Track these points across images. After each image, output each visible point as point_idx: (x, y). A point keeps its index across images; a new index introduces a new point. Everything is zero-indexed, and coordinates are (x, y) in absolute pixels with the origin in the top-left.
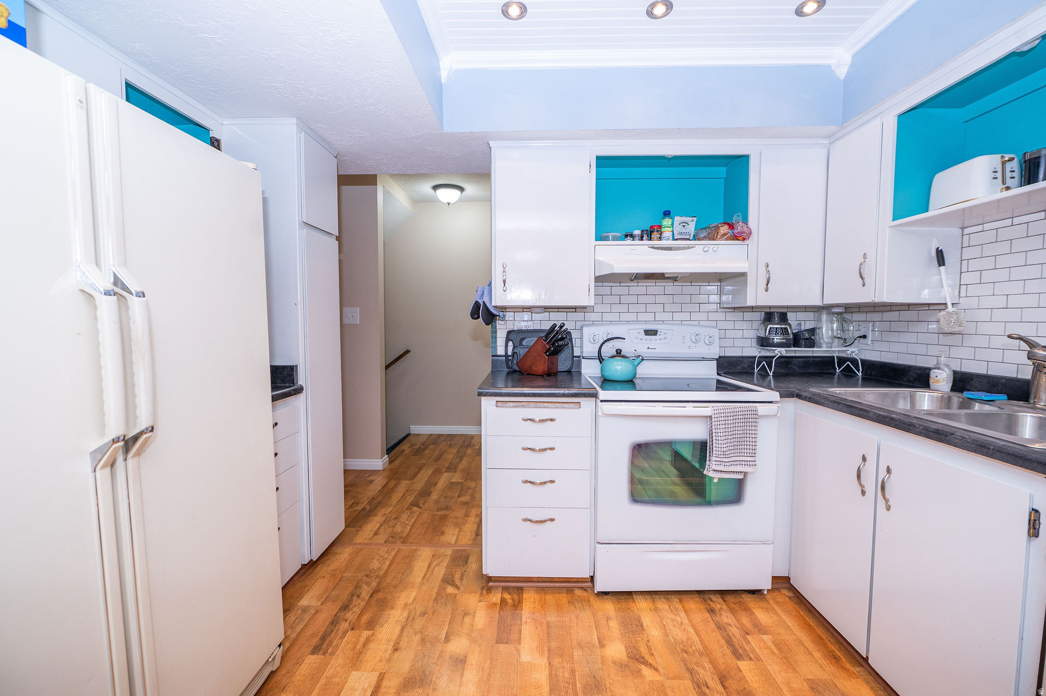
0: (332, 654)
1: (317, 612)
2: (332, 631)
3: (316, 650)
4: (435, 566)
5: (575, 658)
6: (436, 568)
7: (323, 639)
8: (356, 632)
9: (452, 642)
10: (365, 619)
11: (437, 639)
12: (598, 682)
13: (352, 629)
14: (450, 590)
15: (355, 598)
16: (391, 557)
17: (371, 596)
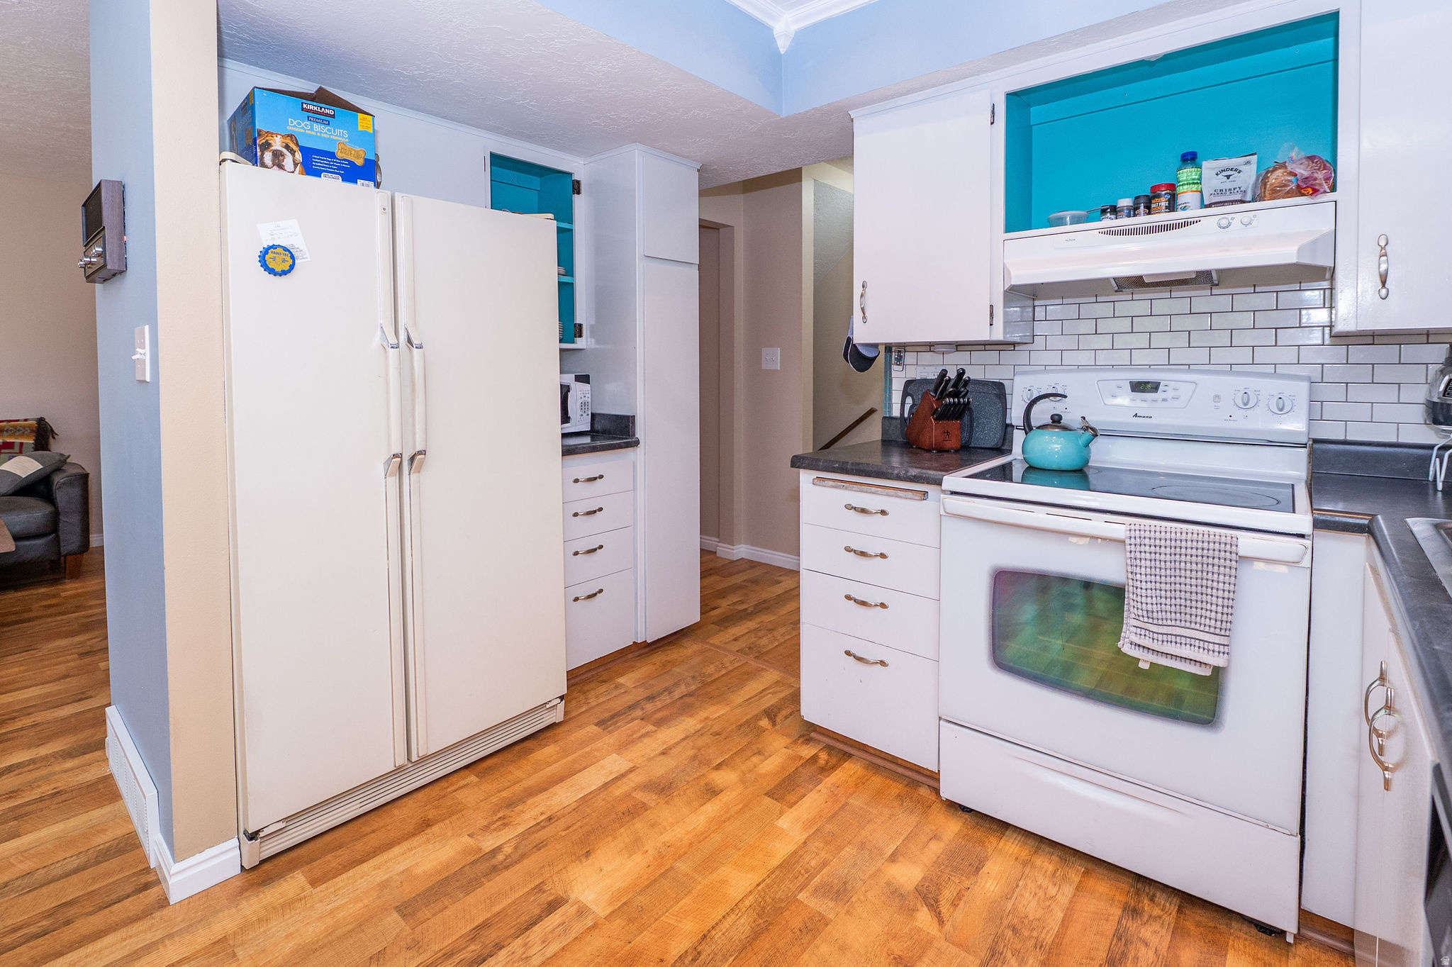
0: (610, 732)
1: (626, 692)
2: (625, 713)
3: (601, 723)
4: (769, 693)
5: (843, 853)
6: (770, 695)
7: (612, 717)
8: (644, 723)
9: (720, 772)
10: (659, 715)
11: (708, 762)
12: (845, 890)
13: (642, 719)
14: (765, 723)
15: (666, 693)
16: (730, 668)
17: (681, 698)
